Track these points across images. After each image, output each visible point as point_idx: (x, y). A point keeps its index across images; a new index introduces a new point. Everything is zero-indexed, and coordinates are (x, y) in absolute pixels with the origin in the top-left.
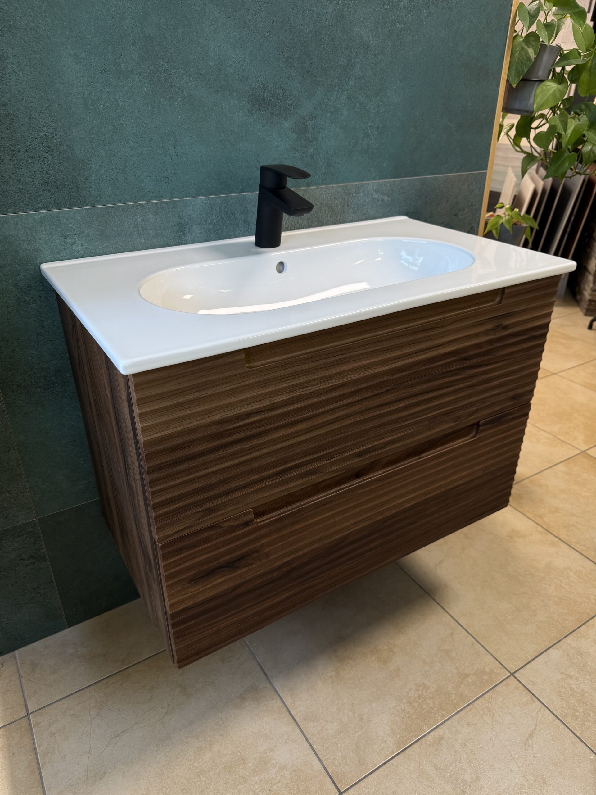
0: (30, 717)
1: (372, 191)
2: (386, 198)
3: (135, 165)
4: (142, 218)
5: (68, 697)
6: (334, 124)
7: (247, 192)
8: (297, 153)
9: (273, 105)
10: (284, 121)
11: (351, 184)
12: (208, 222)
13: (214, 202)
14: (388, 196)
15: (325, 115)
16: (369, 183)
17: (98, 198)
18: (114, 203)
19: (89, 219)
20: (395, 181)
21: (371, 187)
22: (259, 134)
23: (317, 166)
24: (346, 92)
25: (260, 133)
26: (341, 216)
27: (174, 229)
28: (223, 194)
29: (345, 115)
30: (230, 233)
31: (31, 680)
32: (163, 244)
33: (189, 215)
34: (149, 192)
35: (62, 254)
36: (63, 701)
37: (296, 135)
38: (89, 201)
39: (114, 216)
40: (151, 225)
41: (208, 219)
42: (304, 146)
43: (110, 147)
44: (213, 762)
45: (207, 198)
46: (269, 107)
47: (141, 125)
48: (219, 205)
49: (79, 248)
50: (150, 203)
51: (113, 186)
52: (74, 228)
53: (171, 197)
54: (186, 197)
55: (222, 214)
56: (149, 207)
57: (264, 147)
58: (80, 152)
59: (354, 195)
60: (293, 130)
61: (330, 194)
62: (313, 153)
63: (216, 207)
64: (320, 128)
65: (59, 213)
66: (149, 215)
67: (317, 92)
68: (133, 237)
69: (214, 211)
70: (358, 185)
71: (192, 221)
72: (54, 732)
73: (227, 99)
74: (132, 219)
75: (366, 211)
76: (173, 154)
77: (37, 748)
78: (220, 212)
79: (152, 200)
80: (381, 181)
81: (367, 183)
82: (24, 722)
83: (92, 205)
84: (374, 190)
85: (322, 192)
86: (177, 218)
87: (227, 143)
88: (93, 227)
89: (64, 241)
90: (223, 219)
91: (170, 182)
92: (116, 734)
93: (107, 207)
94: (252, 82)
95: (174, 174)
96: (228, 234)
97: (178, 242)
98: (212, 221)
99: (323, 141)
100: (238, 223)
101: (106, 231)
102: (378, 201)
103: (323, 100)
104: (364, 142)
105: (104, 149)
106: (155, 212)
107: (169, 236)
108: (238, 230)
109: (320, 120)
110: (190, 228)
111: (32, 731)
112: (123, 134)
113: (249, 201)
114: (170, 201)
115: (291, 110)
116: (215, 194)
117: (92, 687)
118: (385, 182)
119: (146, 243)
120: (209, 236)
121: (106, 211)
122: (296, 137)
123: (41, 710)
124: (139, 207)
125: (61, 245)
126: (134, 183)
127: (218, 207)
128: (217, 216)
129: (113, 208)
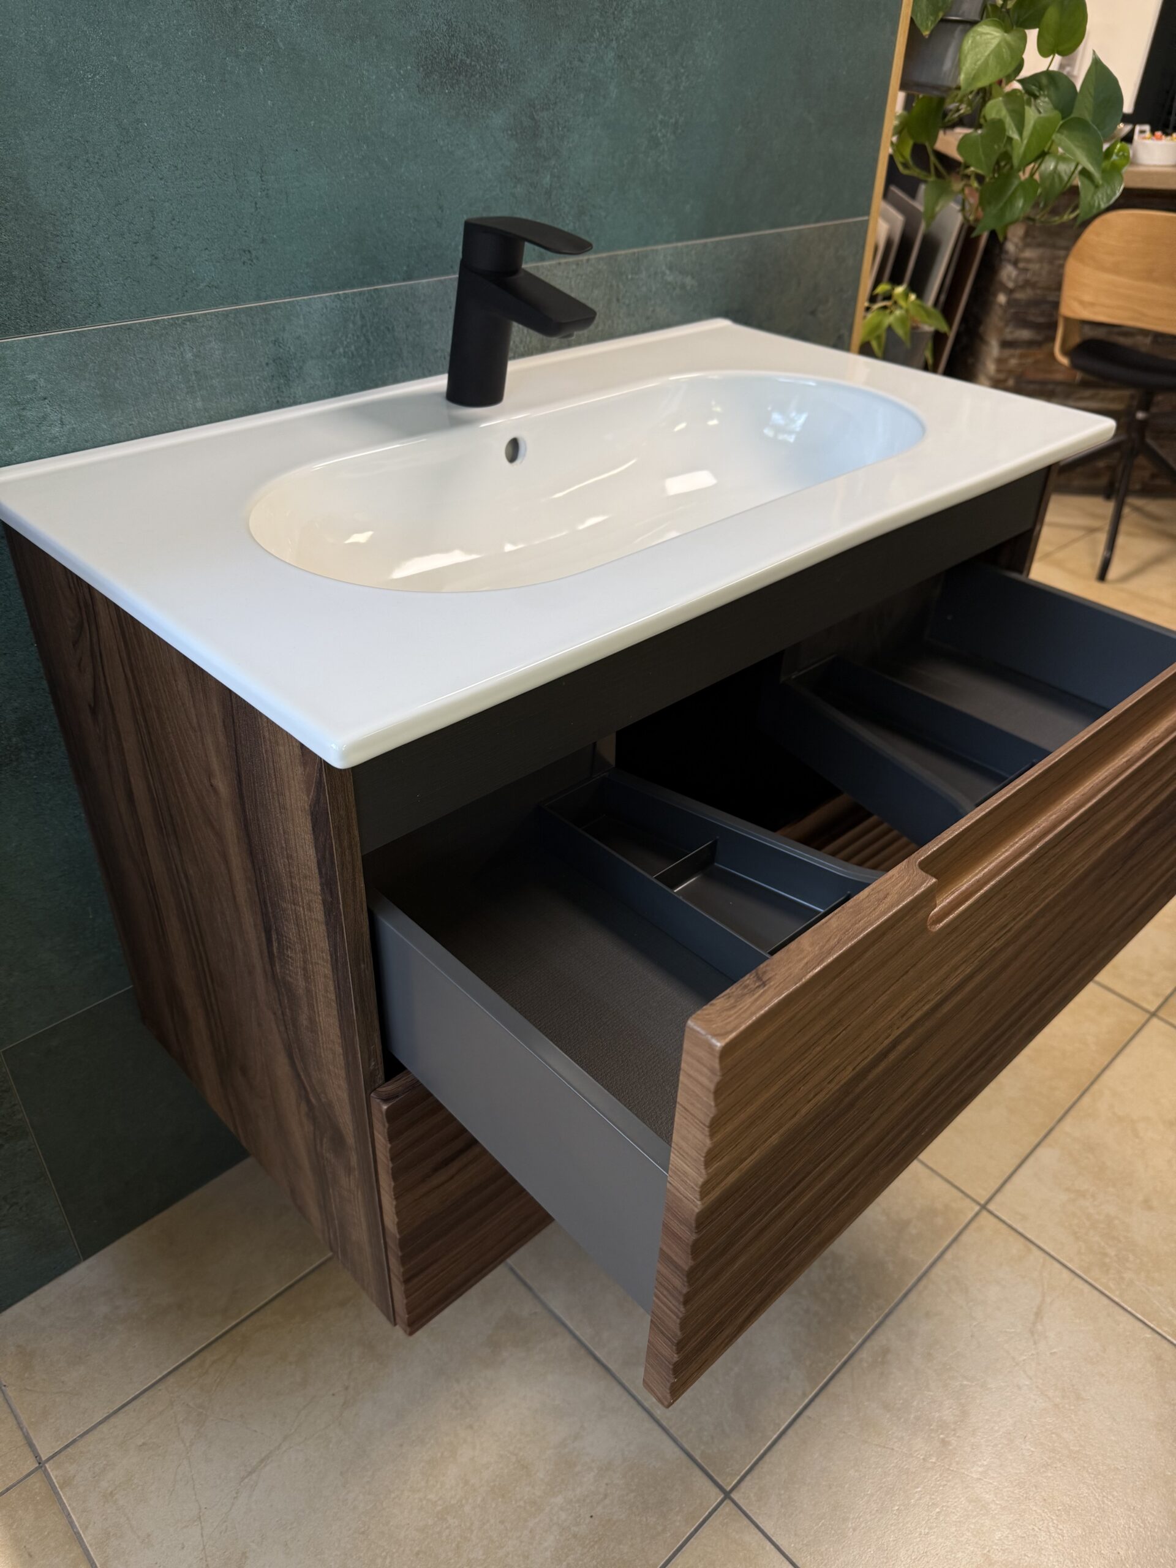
0: (46, 1468)
1: (664, 268)
2: (689, 281)
3: (173, 222)
4: (194, 350)
5: (123, 1410)
6: (591, 119)
7: (418, 278)
8: (519, 186)
9: (469, 75)
10: (492, 112)
11: (623, 252)
12: (337, 352)
13: (351, 304)
14: (693, 278)
15: (573, 98)
16: (657, 251)
17: (94, 306)
18: (131, 319)
19: (74, 359)
20: (705, 245)
21: (662, 257)
22: (442, 143)
23: (558, 214)
24: (614, 44)
25: (443, 140)
27: (266, 373)
28: (369, 285)
29: (614, 96)
30: (386, 374)
31: (29, 1388)
32: (243, 408)
33: (298, 338)
34: (208, 288)
35: (16, 448)
36: (113, 1420)
37: (516, 145)
38: (71, 315)
39: (133, 348)
40: (216, 365)
41: (338, 344)
42: (533, 170)
43: (116, 179)
44: (466, 1483)
45: (336, 296)
46: (461, 77)
47: (183, 123)
48: (361, 311)
49: (55, 430)
50: (211, 314)
51: (127, 275)
52: (42, 382)
53: (258, 298)
54: (290, 296)
55: (367, 331)
56: (210, 322)
57: (452, 172)
58: (44, 193)
59: (630, 277)
60: (510, 132)
61: (584, 277)
62: (551, 185)
63: (355, 316)
64: (565, 127)
66: (210, 342)
67: (559, 43)
68: (178, 398)
69: (351, 325)
70: (636, 255)
71: (304, 350)
72: (110, 1490)
73: (373, 58)
74: (173, 355)
75: (653, 311)
76: (259, 193)
77: (81, 1532)
78: (363, 326)
79: (216, 306)
80: (680, 244)
81: (653, 251)
82: (36, 1483)
83: (81, 325)
84: (666, 264)
85: (568, 273)
86: (271, 345)
87: (374, 165)
88: (85, 379)
89: (20, 416)
90: (368, 342)
91: (254, 261)
92: (249, 1469)
93: (114, 327)
94: (424, 17)
95: (263, 241)
96: (380, 376)
97: (275, 401)
98: (346, 350)
99: (569, 158)
100: (401, 349)
101: (116, 385)
102: (674, 289)
103: (571, 63)
104: (649, 160)
105: (100, 186)
106: (223, 334)
107: (255, 388)
108: (402, 366)
109: (565, 108)
110: (301, 368)
111: (60, 1499)
112: (143, 148)
113: (422, 299)
114: (256, 307)
115: (505, 86)
116: (353, 287)
117: (171, 1379)
118: (687, 246)
119: (205, 409)
120: (342, 384)
121: (114, 338)
122: (517, 149)
123: (69, 1449)
124: (188, 323)
125: (12, 425)
126: (174, 265)
127: (358, 316)
128: (358, 337)
129: (129, 329)
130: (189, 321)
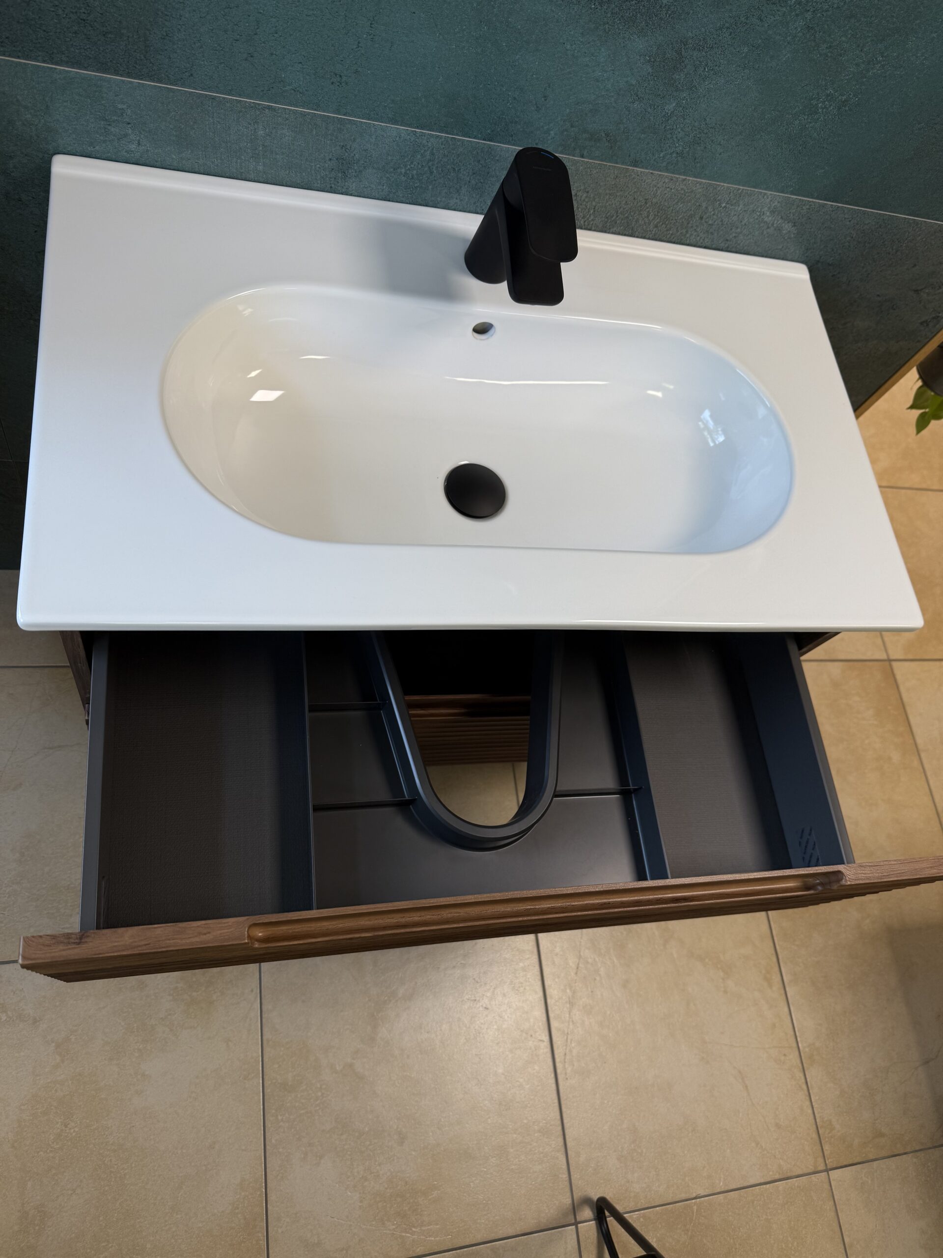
1: (766, 209)
2: (787, 227)
4: (267, 130)
6: (747, 71)
10: (636, 36)
11: (726, 185)
12: (399, 170)
13: (424, 142)
14: (794, 226)
15: (735, 49)
16: (765, 195)
17: (187, 74)
18: (217, 93)
19: (159, 105)
20: (824, 206)
21: (768, 200)
26: (677, 231)
27: (327, 165)
28: (447, 132)
29: (784, 59)
30: (439, 199)
32: (299, 181)
33: (366, 150)
34: (292, 91)
35: (97, 148)
37: (650, 70)
38: (165, 74)
39: (213, 113)
40: (283, 146)
42: (659, 95)
45: (413, 131)
48: (433, 149)
49: (133, 147)
50: (290, 110)
51: (222, 61)
52: (129, 112)
53: (338, 111)
54: (369, 119)
55: (433, 165)
56: (287, 115)
60: (648, 58)
61: (673, 191)
63: (425, 151)
64: (712, 70)
65: (101, 79)
66: (283, 129)
68: (243, 158)
69: (419, 156)
70: (739, 191)
71: (368, 161)
74: (247, 128)
75: (735, 237)
76: (365, 36)
78: (430, 160)
79: (296, 106)
80: (794, 197)
81: (761, 193)
83: (171, 84)
84: (769, 208)
86: (339, 148)
88: (165, 121)
89: (105, 128)
90: (432, 173)
91: (343, 84)
93: (200, 94)
95: (357, 72)
96: (433, 199)
97: (329, 186)
98: (408, 172)
99: (705, 96)
100: (461, 187)
101: (191, 133)
102: (768, 228)
103: (747, 18)
104: (797, 122)
106: (297, 127)
107: (313, 172)
108: (457, 199)
109: (720, 54)
110: (361, 171)
114: (334, 117)
116: (432, 130)
118: (802, 201)
121: (198, 101)
122: (649, 73)
124: (267, 110)
125: (98, 132)
126: (267, 66)
127: (428, 152)
128: (422, 166)
129: (212, 99)
130: (269, 109)
